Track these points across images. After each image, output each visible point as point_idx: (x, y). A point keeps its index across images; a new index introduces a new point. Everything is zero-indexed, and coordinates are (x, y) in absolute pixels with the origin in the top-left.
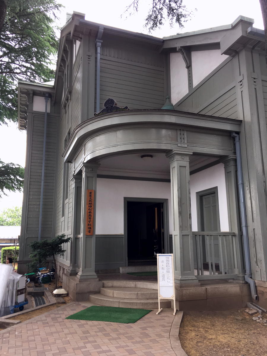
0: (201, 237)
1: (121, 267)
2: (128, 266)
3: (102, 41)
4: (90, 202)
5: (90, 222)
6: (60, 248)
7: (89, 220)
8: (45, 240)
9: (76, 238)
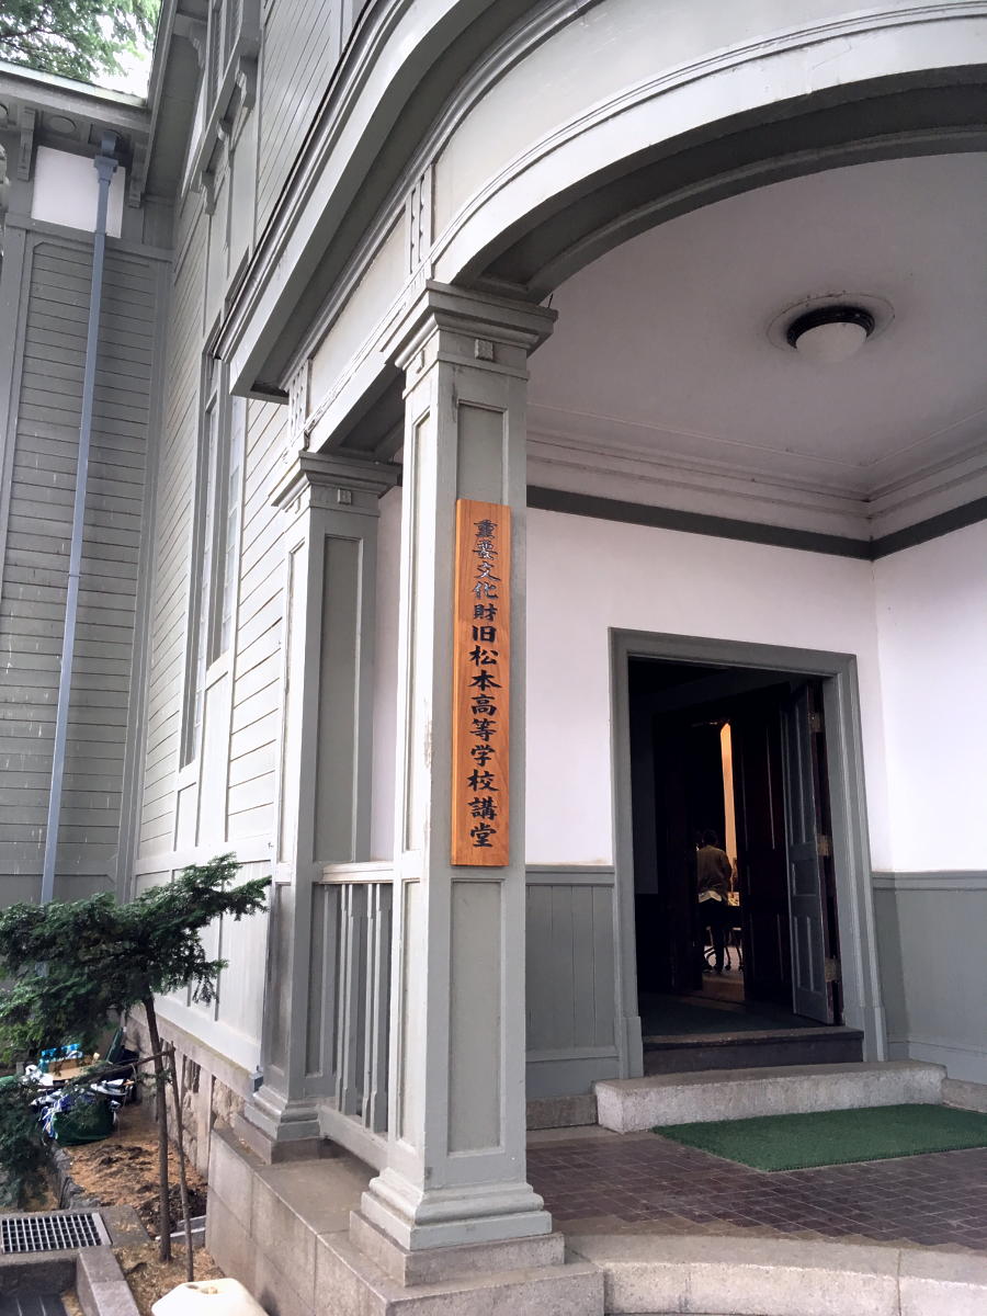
1: (603, 1080)
2: (647, 1073)
4: (486, 603)
5: (483, 759)
6: (191, 949)
7: (479, 741)
8: (98, 895)
9: (315, 885)
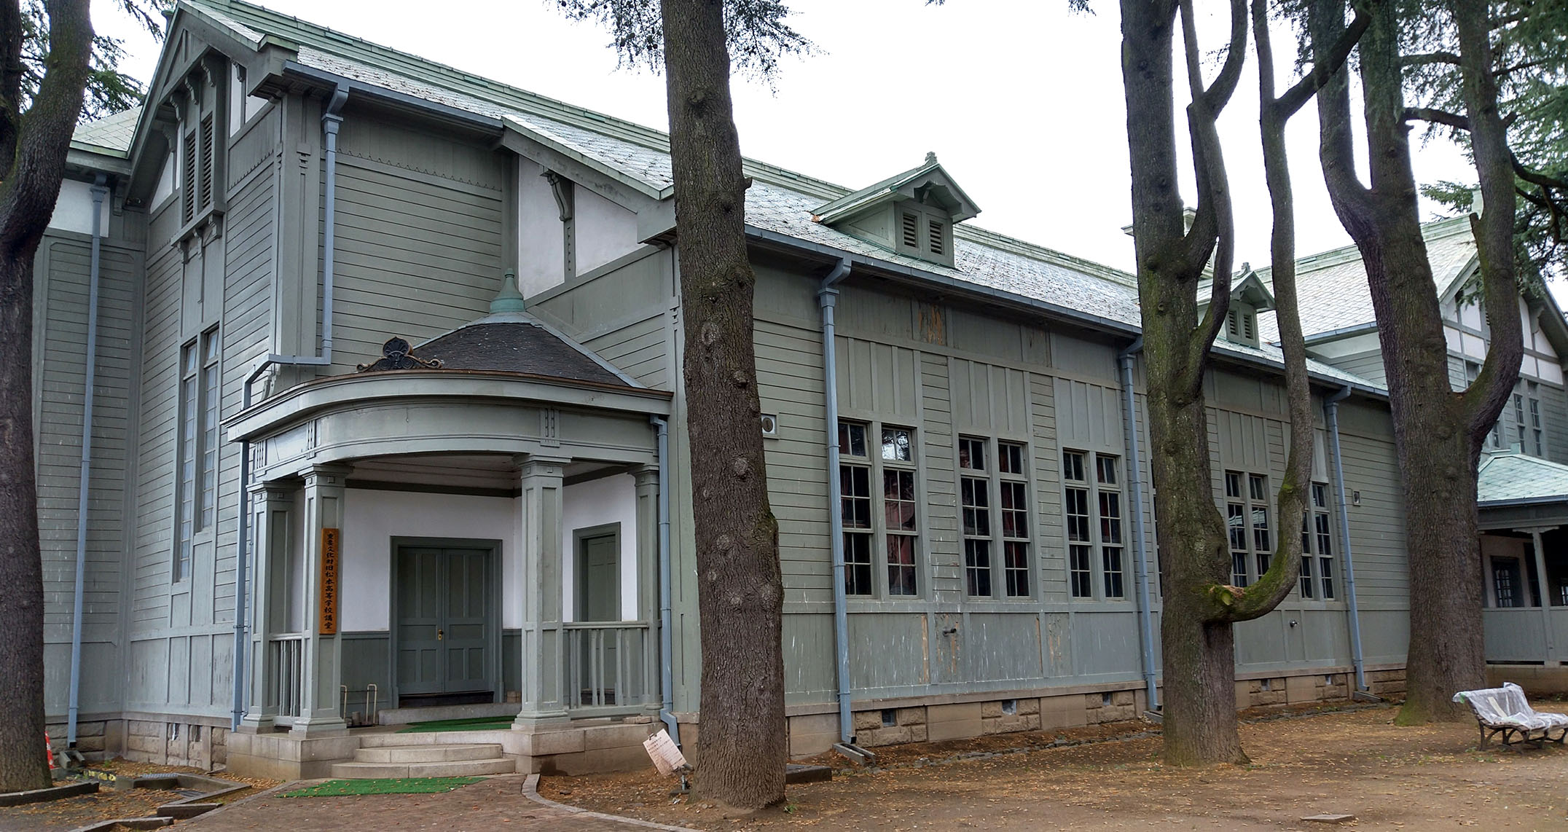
0: (579, 633)
1: (382, 709)
2: (400, 707)
3: (342, 119)
4: (330, 559)
5: (329, 604)
7: (328, 599)
9: (270, 641)
